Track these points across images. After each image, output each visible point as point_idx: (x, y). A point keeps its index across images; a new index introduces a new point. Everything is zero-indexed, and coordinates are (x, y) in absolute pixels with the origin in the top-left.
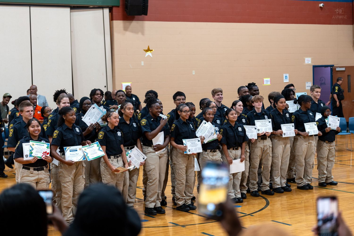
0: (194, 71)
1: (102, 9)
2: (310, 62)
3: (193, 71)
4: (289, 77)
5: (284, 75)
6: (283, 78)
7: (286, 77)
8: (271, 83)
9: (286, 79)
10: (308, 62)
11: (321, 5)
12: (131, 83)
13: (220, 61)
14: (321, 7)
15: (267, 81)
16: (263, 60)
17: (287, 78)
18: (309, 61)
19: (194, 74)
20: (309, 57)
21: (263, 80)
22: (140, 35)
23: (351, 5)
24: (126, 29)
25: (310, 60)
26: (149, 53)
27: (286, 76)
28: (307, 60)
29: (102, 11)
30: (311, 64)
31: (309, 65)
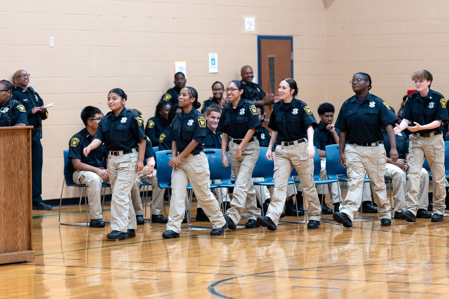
0: (53, 38)
2: (253, 28)
3: (51, 38)
4: (218, 62)
5: (211, 56)
6: (208, 62)
7: (213, 61)
9: (213, 66)
10: (250, 28)
13: (99, 16)
17: (214, 64)
18: (251, 25)
19: (52, 45)
21: (174, 64)
25: (254, 24)
27: (213, 58)
28: (248, 22)
30: (255, 33)
31: (250, 34)
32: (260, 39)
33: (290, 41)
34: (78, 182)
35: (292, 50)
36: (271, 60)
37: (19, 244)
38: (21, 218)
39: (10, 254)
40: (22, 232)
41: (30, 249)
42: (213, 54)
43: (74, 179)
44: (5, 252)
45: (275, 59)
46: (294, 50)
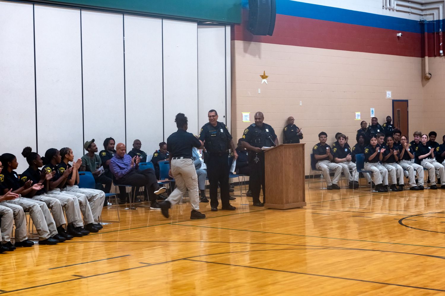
1: (224, 26)
2: (390, 96)
3: (301, 102)
5: (371, 109)
8: (361, 118)
10: (389, 96)
11: (400, 34)
12: (250, 113)
14: (398, 37)
15: (358, 115)
16: (355, 92)
18: (390, 95)
19: (301, 105)
20: (389, 90)
22: (257, 58)
23: (420, 36)
24: (246, 50)
25: (390, 94)
26: (265, 80)
28: (388, 94)
29: (224, 28)
31: (389, 99)
32: (394, 101)
33: (407, 102)
34: (318, 168)
35: (408, 106)
36: (398, 111)
37: (299, 199)
38: (300, 186)
39: (295, 203)
40: (300, 193)
41: (304, 200)
42: (373, 109)
43: (316, 167)
44: (293, 202)
45: (400, 111)
46: (409, 106)
